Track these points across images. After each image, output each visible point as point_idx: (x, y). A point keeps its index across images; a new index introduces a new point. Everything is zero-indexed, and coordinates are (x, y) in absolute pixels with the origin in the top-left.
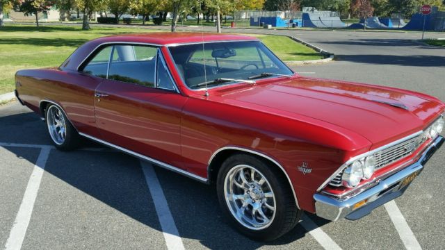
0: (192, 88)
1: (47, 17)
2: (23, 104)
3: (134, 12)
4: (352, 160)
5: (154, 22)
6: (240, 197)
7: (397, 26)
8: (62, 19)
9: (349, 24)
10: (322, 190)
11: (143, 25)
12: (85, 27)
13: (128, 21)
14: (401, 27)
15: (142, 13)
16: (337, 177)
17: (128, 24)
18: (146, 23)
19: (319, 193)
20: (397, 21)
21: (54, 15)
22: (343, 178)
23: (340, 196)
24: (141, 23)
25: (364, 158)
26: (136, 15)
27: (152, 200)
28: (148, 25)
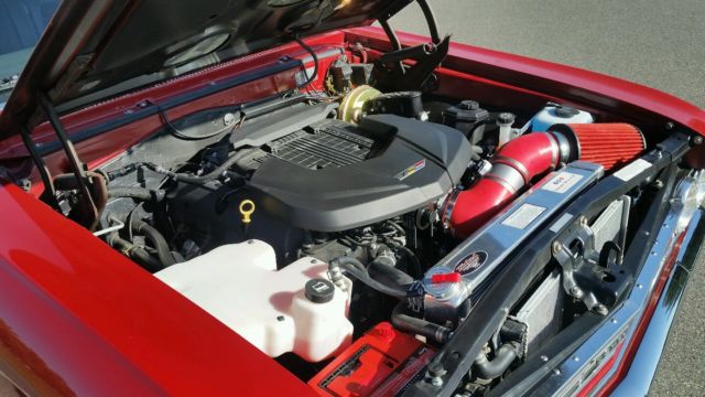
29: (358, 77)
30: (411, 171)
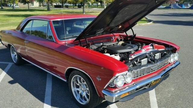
0: (61, 40)
1: (33, 5)
2: (4, 45)
3: (70, 3)
4: (117, 75)
5: (78, 7)
6: (78, 89)
7: (186, 7)
8: (40, 6)
9: (165, 7)
10: (106, 88)
11: (74, 8)
12: (49, 10)
13: (67, 7)
14: (188, 8)
15: (73, 3)
16: (111, 82)
17: (67, 8)
18: (74, 7)
19: (105, 90)
20: (187, 5)
21: (36, 4)
22: (114, 83)
23: (114, 91)
24: (73, 7)
25: (125, 74)
26: (71, 4)
27: (45, 89)
28: (75, 8)
29: (121, 40)
30: (128, 48)
